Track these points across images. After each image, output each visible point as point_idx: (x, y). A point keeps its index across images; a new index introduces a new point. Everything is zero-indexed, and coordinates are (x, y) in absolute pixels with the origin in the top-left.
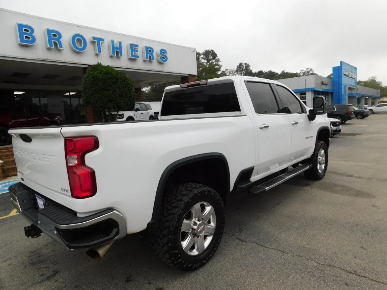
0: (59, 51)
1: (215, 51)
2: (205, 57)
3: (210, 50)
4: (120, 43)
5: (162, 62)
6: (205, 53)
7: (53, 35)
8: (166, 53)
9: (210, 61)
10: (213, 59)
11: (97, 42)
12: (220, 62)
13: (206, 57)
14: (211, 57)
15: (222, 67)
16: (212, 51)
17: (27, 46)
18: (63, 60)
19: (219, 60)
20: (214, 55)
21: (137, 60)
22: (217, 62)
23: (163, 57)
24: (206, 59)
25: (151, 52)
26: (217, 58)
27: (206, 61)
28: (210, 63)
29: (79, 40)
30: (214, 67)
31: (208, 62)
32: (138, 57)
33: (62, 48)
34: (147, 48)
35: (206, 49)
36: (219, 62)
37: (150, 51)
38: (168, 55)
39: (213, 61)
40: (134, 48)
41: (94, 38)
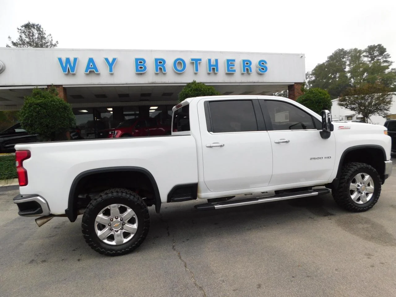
0: (165, 74)
1: (383, 45)
2: (368, 54)
3: (376, 45)
4: (217, 61)
5: (261, 73)
6: (368, 50)
7: (159, 62)
8: (266, 63)
9: (376, 59)
10: (379, 55)
11: (196, 62)
12: (390, 57)
13: (370, 54)
14: (376, 53)
15: (393, 64)
16: (379, 45)
17: (141, 74)
18: (167, 82)
19: (389, 55)
20: (382, 50)
21: (235, 74)
22: (386, 58)
23: (263, 67)
24: (370, 56)
25: (249, 64)
26: (385, 53)
27: (370, 59)
28: (375, 60)
29: (180, 63)
30: (380, 65)
31: (373, 59)
32: (235, 71)
33: (166, 71)
34: (244, 61)
35: (370, 45)
36: (388, 58)
37: (247, 64)
38: (268, 65)
39: (380, 58)
40: (230, 63)
41: (192, 60)
